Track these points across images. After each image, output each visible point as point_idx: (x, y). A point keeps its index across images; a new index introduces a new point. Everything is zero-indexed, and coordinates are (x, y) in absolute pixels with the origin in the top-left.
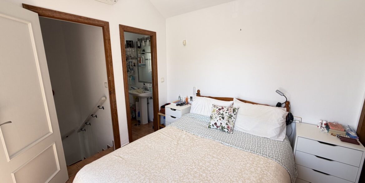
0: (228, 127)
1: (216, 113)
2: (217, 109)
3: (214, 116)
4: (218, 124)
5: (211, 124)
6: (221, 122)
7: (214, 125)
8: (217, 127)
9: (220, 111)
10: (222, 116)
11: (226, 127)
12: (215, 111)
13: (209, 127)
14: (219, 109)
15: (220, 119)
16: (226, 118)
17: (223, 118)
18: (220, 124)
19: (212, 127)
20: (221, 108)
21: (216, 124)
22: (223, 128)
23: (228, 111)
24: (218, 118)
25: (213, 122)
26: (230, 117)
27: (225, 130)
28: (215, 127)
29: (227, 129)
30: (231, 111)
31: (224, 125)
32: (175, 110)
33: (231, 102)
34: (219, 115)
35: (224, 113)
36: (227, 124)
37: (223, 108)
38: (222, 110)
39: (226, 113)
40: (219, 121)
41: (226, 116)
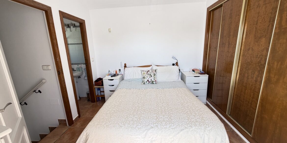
0: (155, 81)
1: (146, 74)
2: (146, 72)
3: (146, 76)
4: (150, 80)
5: (145, 82)
6: (151, 78)
7: (147, 81)
8: (149, 82)
9: (148, 73)
10: (150, 75)
11: (154, 81)
12: (145, 73)
13: (144, 84)
14: (147, 72)
15: (150, 77)
16: (153, 76)
17: (151, 76)
18: (151, 80)
19: (146, 83)
20: (148, 71)
21: (148, 80)
22: (153, 82)
23: (152, 72)
24: (149, 77)
25: (146, 80)
26: (155, 75)
27: (154, 82)
28: (148, 82)
29: (155, 82)
30: (154, 72)
31: (153, 80)
32: (112, 80)
33: (151, 67)
34: (149, 75)
35: (151, 73)
36: (154, 79)
37: (149, 71)
38: (149, 72)
39: (152, 73)
40: (149, 78)
41: (152, 74)
